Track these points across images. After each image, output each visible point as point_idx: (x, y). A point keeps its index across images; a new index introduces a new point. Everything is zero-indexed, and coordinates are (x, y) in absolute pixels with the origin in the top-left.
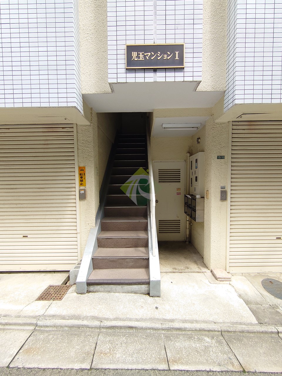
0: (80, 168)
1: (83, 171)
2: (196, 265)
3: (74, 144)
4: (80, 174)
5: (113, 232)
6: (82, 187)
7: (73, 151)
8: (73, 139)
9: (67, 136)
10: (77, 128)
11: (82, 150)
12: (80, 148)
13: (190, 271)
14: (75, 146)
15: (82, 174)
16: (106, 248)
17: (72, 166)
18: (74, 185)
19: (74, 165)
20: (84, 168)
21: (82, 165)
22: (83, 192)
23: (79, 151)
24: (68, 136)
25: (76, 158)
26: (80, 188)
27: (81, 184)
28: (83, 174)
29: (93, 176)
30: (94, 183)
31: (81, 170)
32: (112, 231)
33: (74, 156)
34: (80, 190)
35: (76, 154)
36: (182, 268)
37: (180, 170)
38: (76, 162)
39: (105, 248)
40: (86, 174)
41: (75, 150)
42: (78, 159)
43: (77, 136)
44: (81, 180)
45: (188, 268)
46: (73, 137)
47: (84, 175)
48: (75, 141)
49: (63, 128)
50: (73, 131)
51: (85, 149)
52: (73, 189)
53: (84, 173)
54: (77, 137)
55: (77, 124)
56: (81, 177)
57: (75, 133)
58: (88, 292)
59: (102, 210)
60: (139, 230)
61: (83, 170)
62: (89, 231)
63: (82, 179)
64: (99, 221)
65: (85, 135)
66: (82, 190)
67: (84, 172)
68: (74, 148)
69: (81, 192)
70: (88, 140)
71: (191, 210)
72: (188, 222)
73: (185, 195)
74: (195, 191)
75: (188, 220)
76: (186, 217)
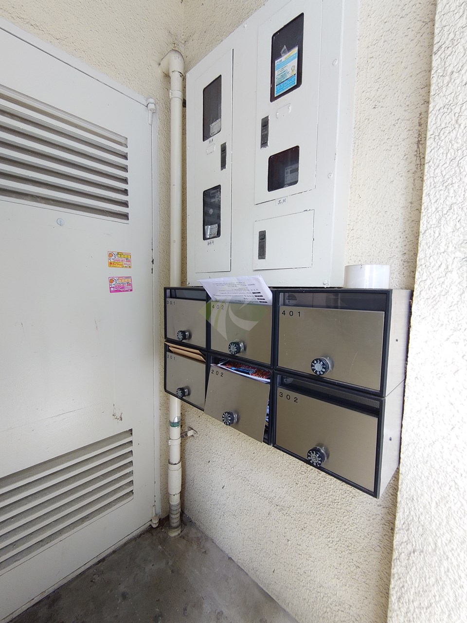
71: (273, 385)
72: (176, 432)
73: (168, 291)
74: (262, 254)
75: (176, 420)
76: (166, 408)
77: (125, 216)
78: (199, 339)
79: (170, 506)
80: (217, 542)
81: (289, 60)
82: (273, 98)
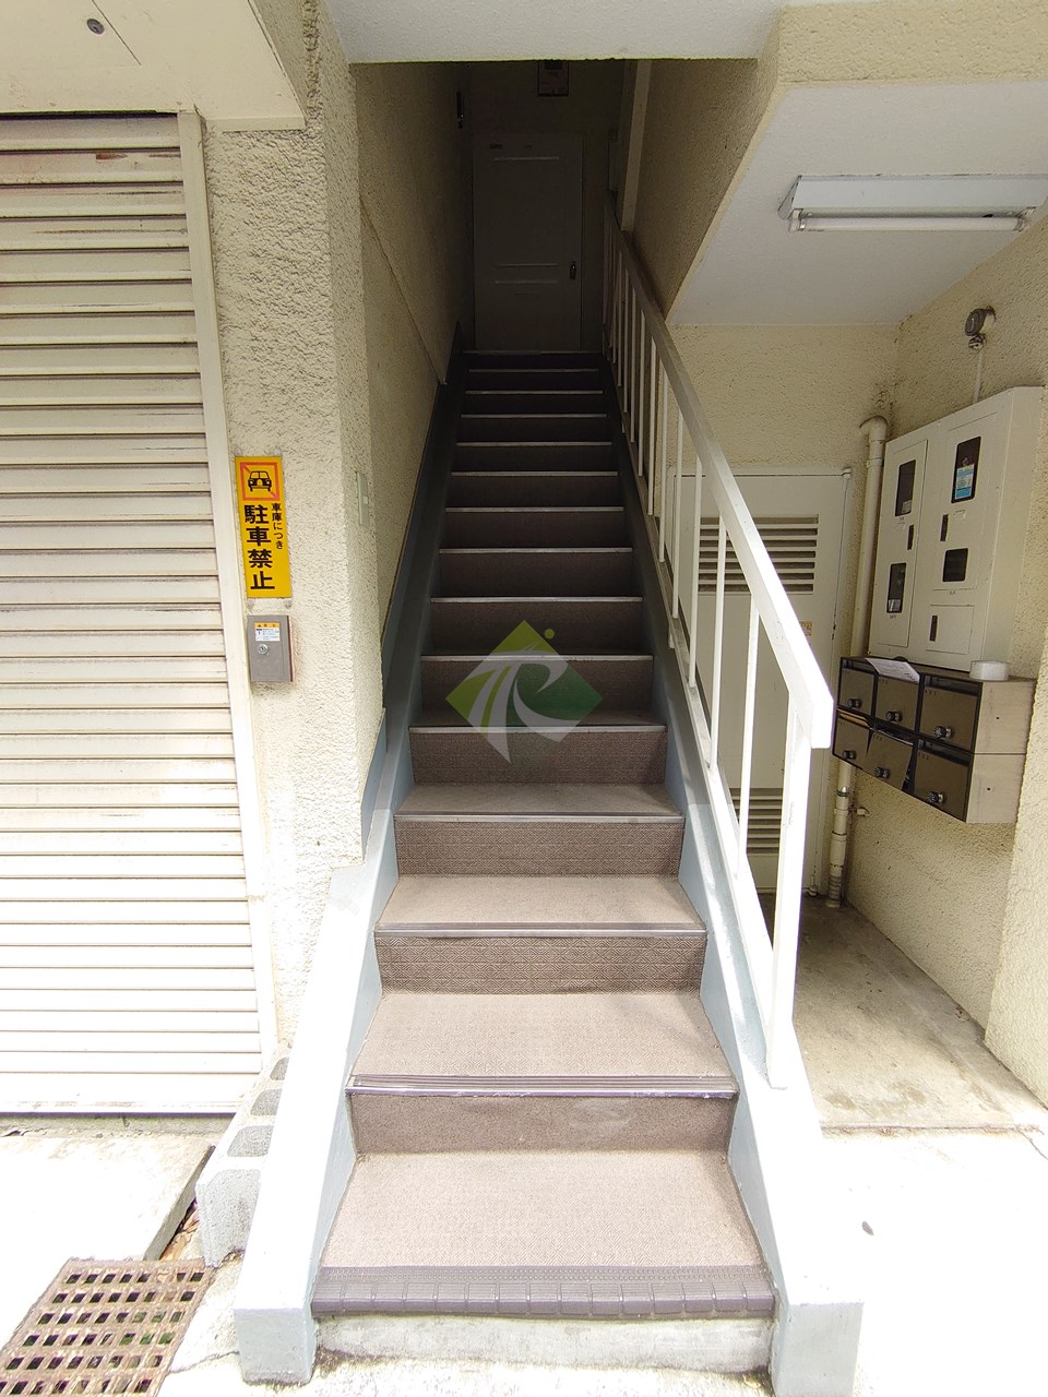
0: (243, 466)
1: (264, 492)
2: (952, 1071)
3: (188, 281)
4: (249, 510)
5: (471, 879)
6: (266, 605)
7: (190, 340)
8: (185, 249)
9: (136, 224)
10: (205, 158)
11: (254, 331)
12: (236, 314)
13: (938, 1119)
14: (200, 298)
15: (261, 508)
16: (436, 990)
17: (187, 451)
18: (205, 590)
19: (197, 442)
20: (270, 469)
21: (256, 446)
22: (271, 634)
23: (233, 338)
24: (147, 224)
25: (210, 390)
26: (250, 607)
27: (260, 585)
28: (269, 513)
29: (339, 528)
30: (344, 575)
31: (253, 484)
32: (465, 873)
33: (197, 375)
34: (252, 624)
35: (207, 360)
36: (884, 1094)
37: (815, 520)
38: (213, 422)
39: (425, 990)
40: (288, 513)
41: (204, 329)
42: (227, 403)
43: (211, 216)
44: (254, 553)
45: (918, 1096)
46: (184, 231)
47: (278, 517)
48: (198, 263)
49: (103, 154)
50: (180, 183)
51: (277, 322)
52: (206, 618)
53: (276, 507)
54: (211, 231)
55: (203, 123)
56: (258, 535)
57: (192, 200)
58: (328, 1358)
59: (399, 752)
60: (628, 873)
61: (267, 483)
62: (321, 887)
63: (264, 546)
64: (384, 818)
65: (266, 210)
66: (266, 620)
67: (277, 496)
68: (191, 313)
69: (260, 637)
70: (293, 256)
71: (915, 748)
72: (843, 803)
73: (845, 661)
74: (933, 637)
75: (844, 790)
76: (835, 776)
77: (810, 587)
78: (866, 709)
79: (830, 877)
80: (878, 925)
81: (968, 472)
82: (953, 501)
